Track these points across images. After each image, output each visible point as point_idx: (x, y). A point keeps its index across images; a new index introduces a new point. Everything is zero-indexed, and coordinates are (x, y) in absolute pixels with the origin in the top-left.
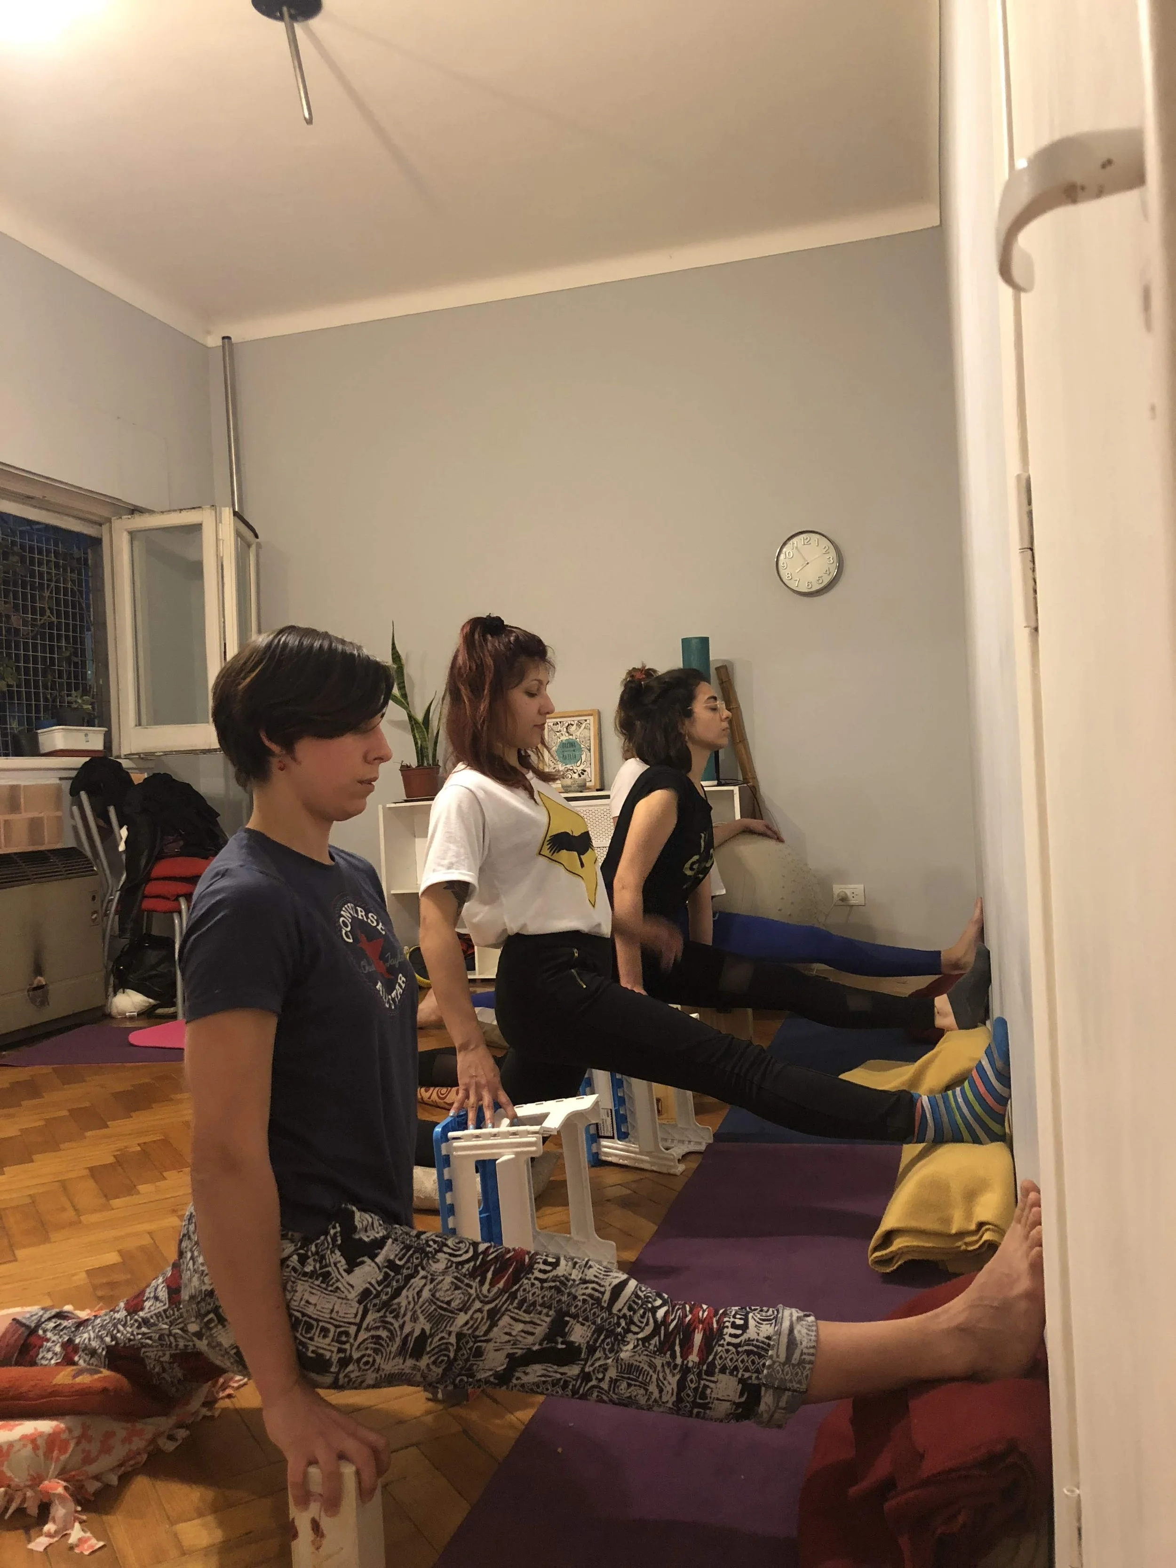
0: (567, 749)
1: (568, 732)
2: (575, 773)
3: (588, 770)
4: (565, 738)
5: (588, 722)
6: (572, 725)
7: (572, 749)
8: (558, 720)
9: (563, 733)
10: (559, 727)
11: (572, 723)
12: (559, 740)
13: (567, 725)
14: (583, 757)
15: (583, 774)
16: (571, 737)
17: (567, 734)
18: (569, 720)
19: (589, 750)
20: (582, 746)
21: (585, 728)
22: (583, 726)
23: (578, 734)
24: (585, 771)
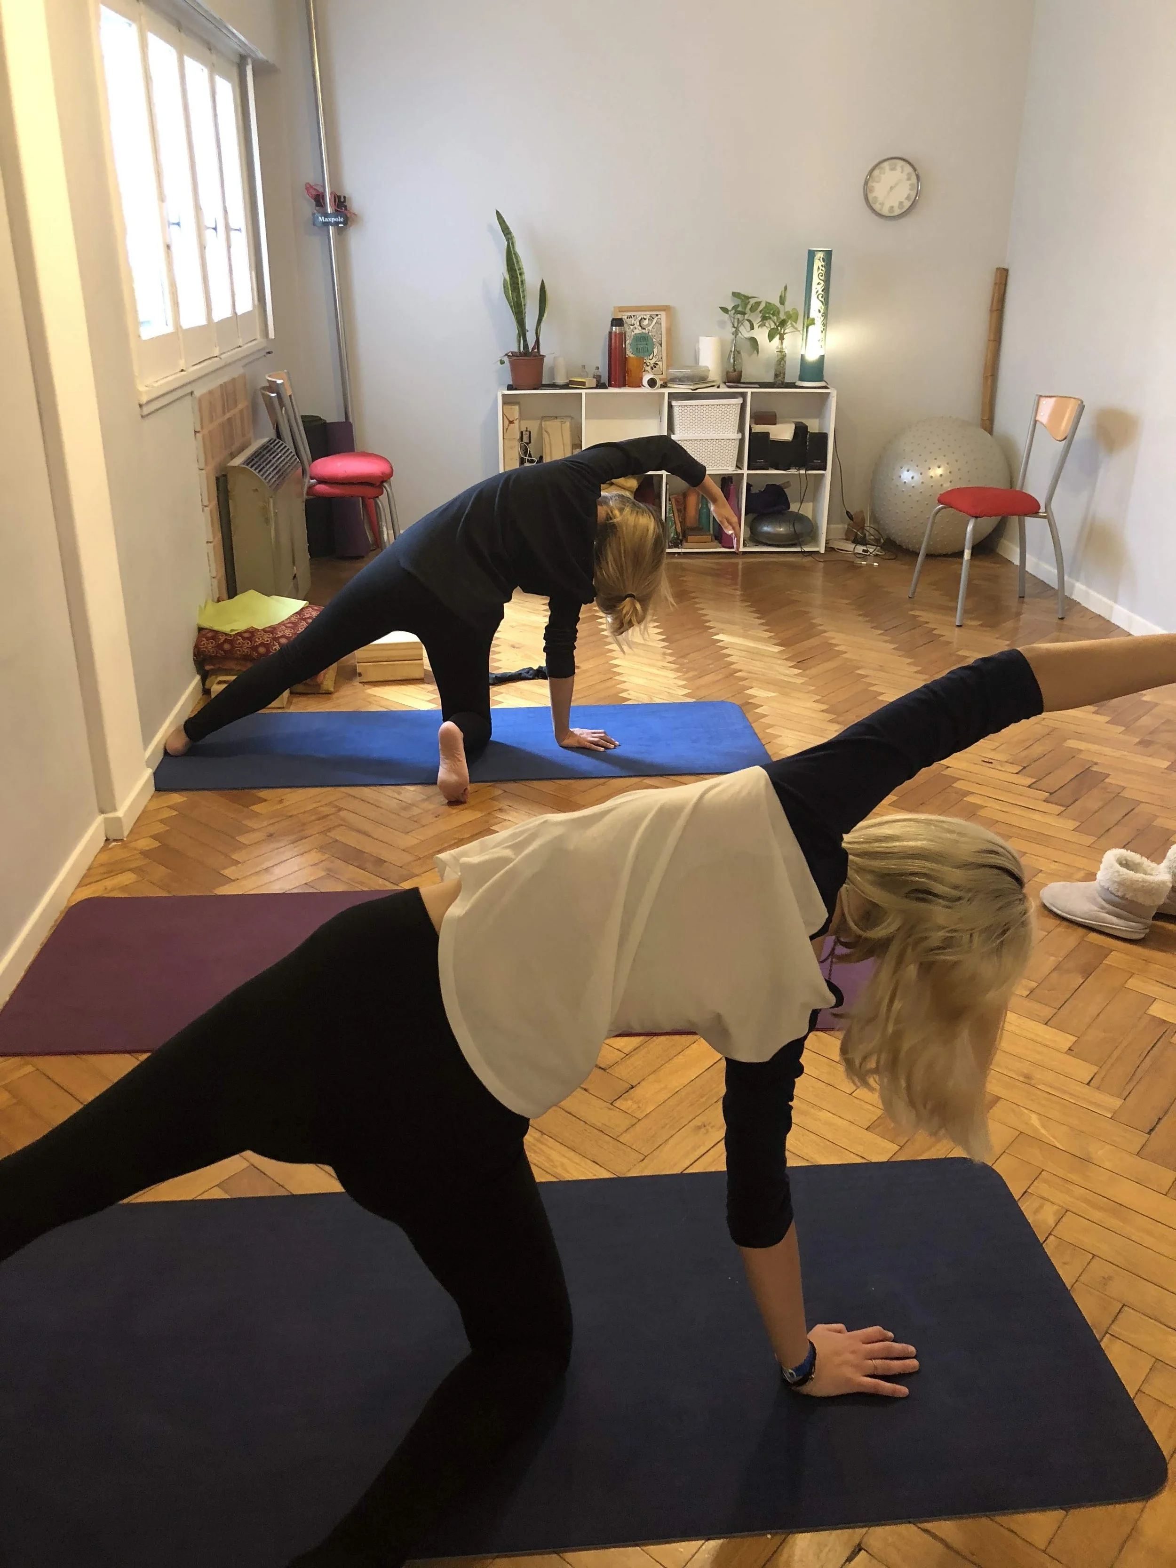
0: (640, 343)
1: (641, 326)
2: (648, 366)
3: (659, 363)
4: (638, 331)
5: (659, 316)
6: (645, 319)
7: (645, 343)
8: (632, 314)
9: (637, 327)
10: (632, 321)
11: (645, 317)
12: (633, 334)
13: (640, 318)
14: (655, 350)
15: (655, 367)
16: (644, 331)
17: (640, 328)
18: (640, 315)
19: (661, 345)
20: (654, 340)
21: (656, 322)
22: (655, 321)
23: (650, 328)
24: (657, 364)
